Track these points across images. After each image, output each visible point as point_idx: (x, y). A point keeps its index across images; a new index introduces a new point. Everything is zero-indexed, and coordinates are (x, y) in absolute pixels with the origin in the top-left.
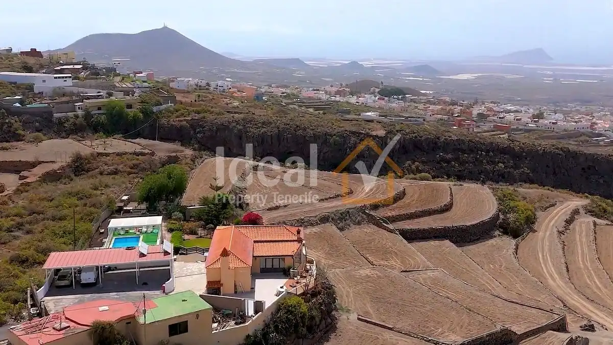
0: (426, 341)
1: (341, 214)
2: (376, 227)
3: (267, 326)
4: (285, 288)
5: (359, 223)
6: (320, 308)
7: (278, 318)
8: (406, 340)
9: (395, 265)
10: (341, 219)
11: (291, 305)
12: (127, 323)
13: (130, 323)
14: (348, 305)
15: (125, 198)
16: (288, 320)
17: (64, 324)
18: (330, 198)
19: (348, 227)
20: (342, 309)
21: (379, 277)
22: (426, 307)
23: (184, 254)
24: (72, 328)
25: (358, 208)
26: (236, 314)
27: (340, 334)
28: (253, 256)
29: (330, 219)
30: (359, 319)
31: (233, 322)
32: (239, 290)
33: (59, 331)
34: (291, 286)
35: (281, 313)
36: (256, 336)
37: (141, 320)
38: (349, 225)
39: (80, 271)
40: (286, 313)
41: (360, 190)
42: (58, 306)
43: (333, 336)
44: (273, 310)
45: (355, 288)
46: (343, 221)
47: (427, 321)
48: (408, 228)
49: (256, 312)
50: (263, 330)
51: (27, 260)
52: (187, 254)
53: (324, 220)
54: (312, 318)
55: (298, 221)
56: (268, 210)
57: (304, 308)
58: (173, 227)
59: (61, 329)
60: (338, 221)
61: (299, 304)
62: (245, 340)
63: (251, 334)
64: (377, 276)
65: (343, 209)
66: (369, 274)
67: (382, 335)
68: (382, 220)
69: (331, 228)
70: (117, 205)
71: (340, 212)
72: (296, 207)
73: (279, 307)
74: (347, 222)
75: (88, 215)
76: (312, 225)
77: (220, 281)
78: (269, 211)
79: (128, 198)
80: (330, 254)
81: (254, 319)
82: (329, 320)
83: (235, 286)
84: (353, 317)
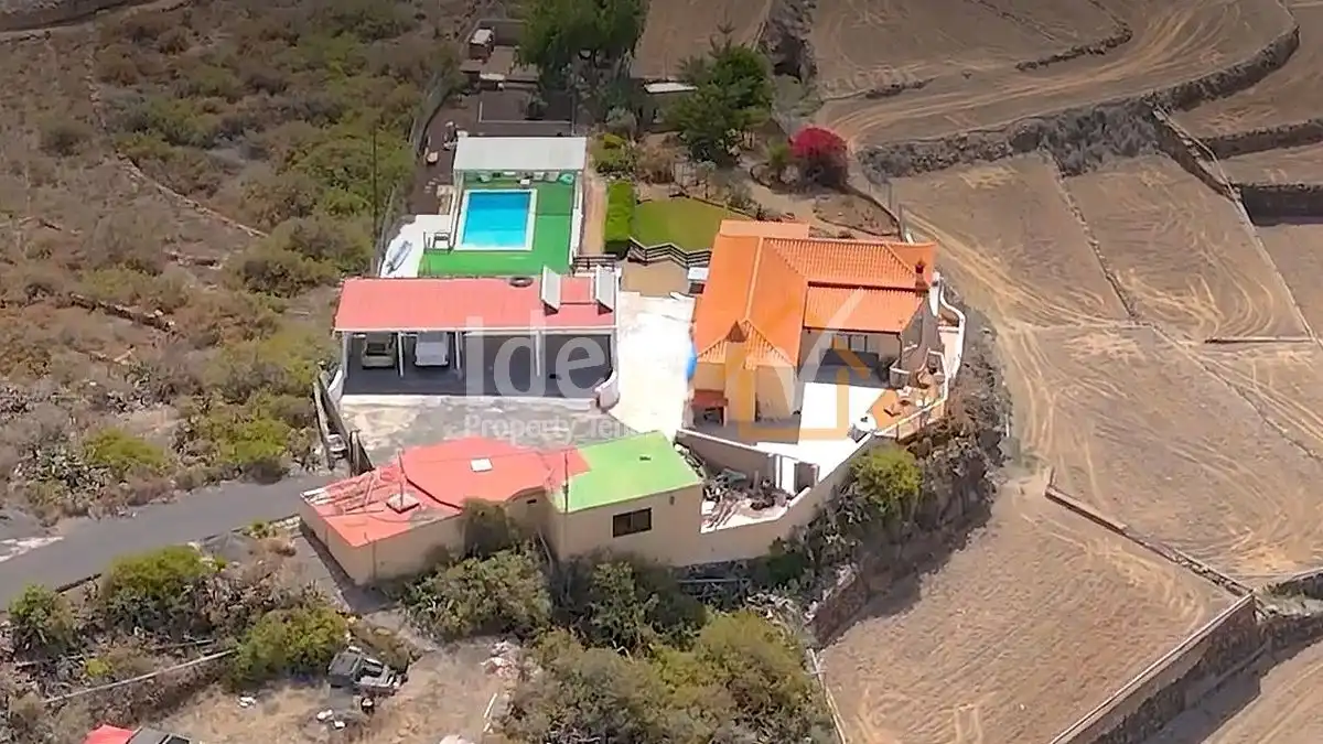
0: (1194, 571)
1: (1078, 121)
2: (1176, 166)
3: (821, 517)
4: (871, 419)
5: (1130, 151)
6: (950, 472)
7: (849, 498)
8: (1149, 564)
9: (1199, 313)
10: (1075, 139)
11: (881, 472)
12: (529, 502)
13: (534, 501)
14: (1037, 442)
15: (482, 36)
16: (870, 506)
17: (409, 500)
18: (1057, 59)
19: (1097, 163)
20: (1016, 457)
21: (1136, 363)
22: (1235, 467)
23: (638, 261)
24: (424, 508)
25: (1132, 105)
26: (755, 483)
27: (995, 531)
28: (804, 327)
29: (1046, 138)
30: (1048, 495)
31: (748, 502)
32: (764, 415)
33: (400, 512)
34: (886, 411)
35: (854, 488)
36: (793, 541)
37: (558, 501)
38: (1100, 158)
39: (412, 340)
40: (866, 489)
41: (1158, 27)
42: (379, 428)
43: (975, 535)
44: (838, 481)
45: (1063, 392)
46: (1083, 143)
47: (1225, 508)
48: (1273, 179)
49: (799, 489)
50: (810, 525)
51: (284, 275)
52: (645, 263)
53: (1026, 142)
54: (928, 497)
55: (949, 143)
56: (869, 96)
57: (911, 481)
58: (610, 161)
59: (404, 510)
60: (1068, 146)
61: (899, 469)
62: (771, 548)
63: (783, 538)
64: (1131, 360)
65: (1087, 105)
66: (1111, 350)
67: (1094, 544)
68: (1201, 149)
69: (1042, 168)
70: (462, 68)
71: (1079, 115)
72: (951, 89)
73: (850, 473)
74: (1093, 146)
75: (396, 111)
76: (989, 157)
77: (722, 393)
78: (872, 101)
79: (491, 36)
80: (1023, 265)
81: (792, 503)
82: (973, 497)
83: (757, 403)
84: (1038, 484)
